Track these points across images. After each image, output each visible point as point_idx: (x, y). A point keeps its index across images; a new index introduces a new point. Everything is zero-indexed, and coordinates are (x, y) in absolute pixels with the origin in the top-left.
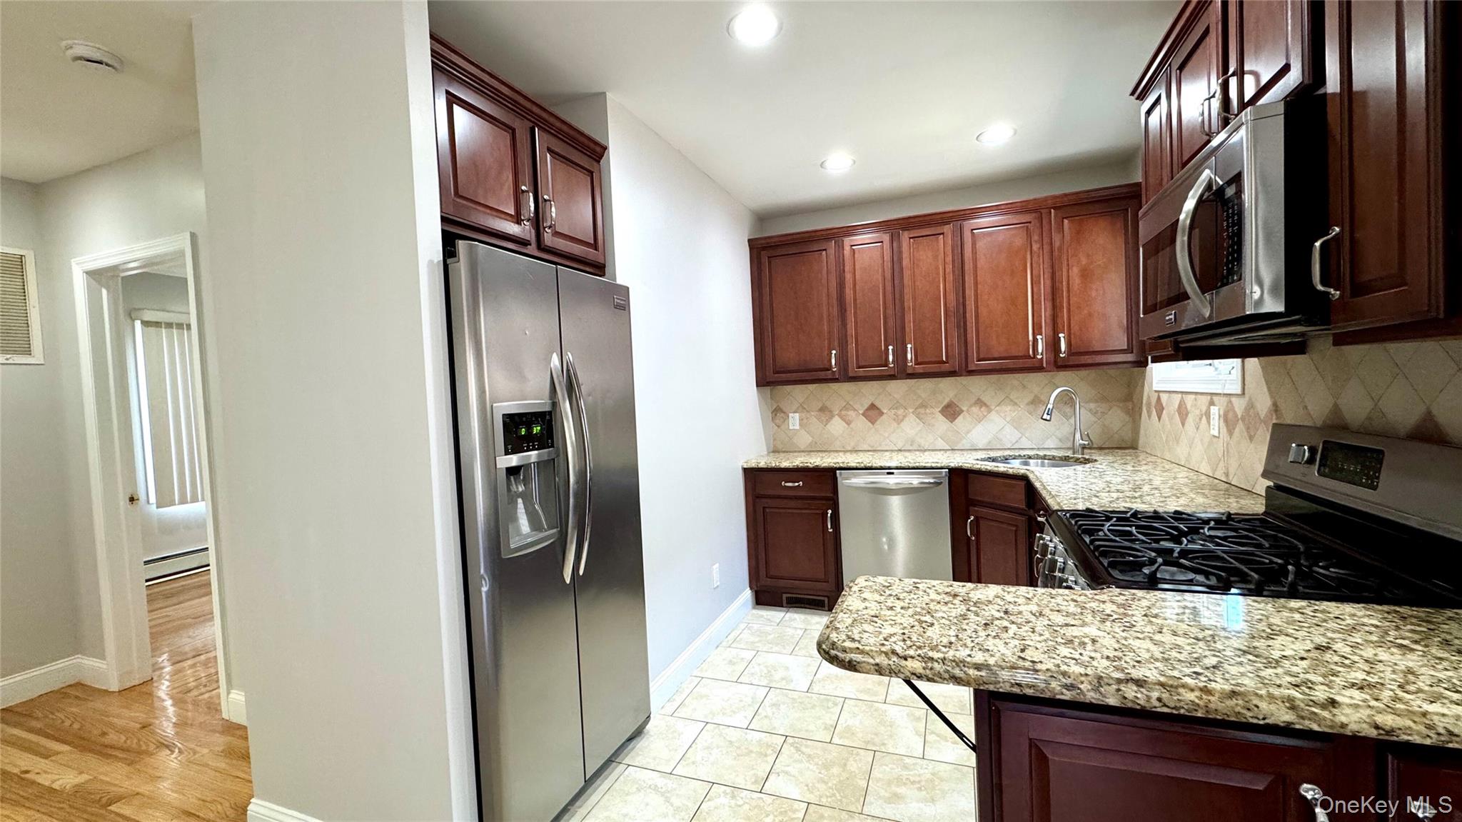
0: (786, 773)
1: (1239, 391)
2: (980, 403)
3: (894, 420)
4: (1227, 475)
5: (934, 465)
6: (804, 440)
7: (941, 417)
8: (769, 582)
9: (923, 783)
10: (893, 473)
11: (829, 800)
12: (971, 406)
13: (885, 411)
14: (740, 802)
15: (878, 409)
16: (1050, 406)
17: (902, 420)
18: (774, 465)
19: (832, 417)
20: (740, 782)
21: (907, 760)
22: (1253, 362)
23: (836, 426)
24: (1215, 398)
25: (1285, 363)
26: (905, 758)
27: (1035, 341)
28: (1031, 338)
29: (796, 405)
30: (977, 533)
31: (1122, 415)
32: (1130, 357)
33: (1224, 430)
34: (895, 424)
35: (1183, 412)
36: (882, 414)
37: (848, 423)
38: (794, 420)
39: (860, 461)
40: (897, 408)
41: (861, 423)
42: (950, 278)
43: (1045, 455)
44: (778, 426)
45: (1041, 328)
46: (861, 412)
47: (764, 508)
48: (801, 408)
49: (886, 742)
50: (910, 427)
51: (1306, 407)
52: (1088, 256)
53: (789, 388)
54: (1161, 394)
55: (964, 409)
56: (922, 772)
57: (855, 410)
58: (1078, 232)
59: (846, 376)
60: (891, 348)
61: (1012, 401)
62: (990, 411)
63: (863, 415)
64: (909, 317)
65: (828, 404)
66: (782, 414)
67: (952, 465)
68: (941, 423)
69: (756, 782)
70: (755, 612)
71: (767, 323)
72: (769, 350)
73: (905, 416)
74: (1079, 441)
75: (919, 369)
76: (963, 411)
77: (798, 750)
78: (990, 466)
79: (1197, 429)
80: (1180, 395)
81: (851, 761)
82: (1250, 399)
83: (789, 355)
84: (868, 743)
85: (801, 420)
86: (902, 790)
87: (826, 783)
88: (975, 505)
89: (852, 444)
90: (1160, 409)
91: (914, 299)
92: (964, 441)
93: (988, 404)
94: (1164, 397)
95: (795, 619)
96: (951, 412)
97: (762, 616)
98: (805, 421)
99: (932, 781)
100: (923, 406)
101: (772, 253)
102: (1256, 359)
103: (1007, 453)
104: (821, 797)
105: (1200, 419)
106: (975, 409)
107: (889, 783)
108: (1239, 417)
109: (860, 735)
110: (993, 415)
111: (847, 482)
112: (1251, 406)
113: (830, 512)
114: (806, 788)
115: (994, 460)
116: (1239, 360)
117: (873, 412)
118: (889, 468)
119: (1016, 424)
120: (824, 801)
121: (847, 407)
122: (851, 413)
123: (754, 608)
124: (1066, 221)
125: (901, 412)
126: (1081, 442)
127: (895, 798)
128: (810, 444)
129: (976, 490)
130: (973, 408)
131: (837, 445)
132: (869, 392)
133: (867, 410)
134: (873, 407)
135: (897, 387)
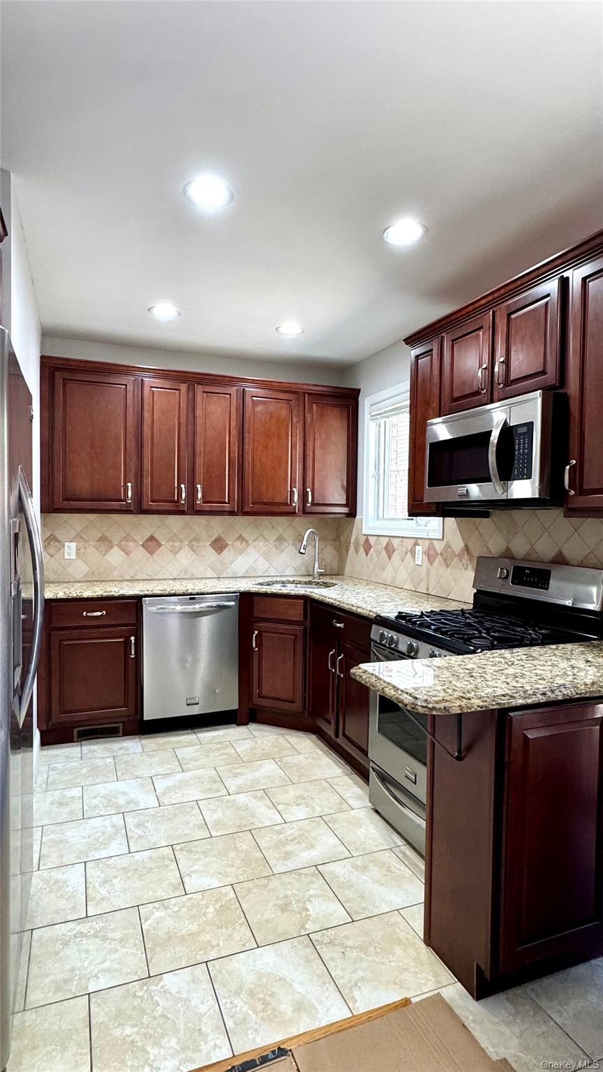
0: (195, 871)
1: (441, 538)
2: (241, 538)
3: (171, 551)
4: (427, 589)
5: (228, 590)
6: (80, 570)
7: (211, 550)
8: (65, 717)
9: (298, 838)
10: (194, 598)
11: (245, 876)
12: (234, 541)
13: (163, 543)
14: (176, 909)
15: (157, 540)
16: (304, 543)
17: (178, 552)
18: (75, 595)
19: (111, 547)
20: (161, 894)
21: (277, 828)
22: (450, 521)
23: (116, 556)
24: (419, 541)
25: (474, 523)
26: (273, 827)
27: (292, 492)
28: (289, 490)
29: (73, 534)
30: (259, 645)
31: (334, 551)
32: (345, 510)
33: (426, 561)
34: (171, 556)
35: (389, 550)
36: (160, 545)
37: (128, 554)
38: (70, 550)
40: (173, 541)
41: (140, 553)
42: (234, 432)
43: (294, 581)
44: (52, 556)
45: (296, 482)
46: (141, 543)
47: (60, 640)
48: (78, 538)
49: (252, 821)
50: (185, 558)
51: (488, 547)
52: (327, 434)
53: (65, 516)
54: (369, 537)
55: (230, 543)
56: (292, 832)
57: (135, 541)
58: (321, 416)
59: (139, 508)
61: (265, 538)
62: (248, 545)
63: (143, 545)
64: (200, 461)
65: (108, 534)
66: (56, 543)
67: (242, 590)
68: (211, 554)
69: (176, 889)
70: (45, 753)
71: (58, 446)
72: (59, 476)
73: (180, 548)
74: (317, 570)
75: (207, 507)
76: (227, 545)
77: (190, 852)
79: (403, 561)
80: (388, 539)
81: (238, 844)
82: (448, 542)
83: (82, 483)
84: (239, 826)
85: (78, 549)
86: (288, 848)
87: (233, 866)
88: (258, 622)
89: (131, 574)
90: (368, 547)
91: (205, 444)
92: (228, 570)
93: (248, 540)
94: (372, 540)
95: (94, 751)
96: (219, 545)
97: (58, 756)
98: (82, 550)
99: (303, 835)
100: (197, 539)
101: (66, 375)
102: (453, 519)
104: (237, 876)
105: (406, 554)
106: (238, 544)
107: (277, 846)
108: (439, 553)
109: (230, 823)
110: (250, 549)
112: (448, 546)
113: (133, 638)
114: (221, 875)
116: (442, 518)
117: (151, 544)
118: (191, 594)
119: (266, 556)
120: (241, 879)
121: (127, 538)
122: (131, 544)
123: (42, 750)
124: (314, 406)
125: (177, 544)
126: (319, 570)
127: (287, 856)
128: (87, 574)
129: (259, 609)
130: (236, 543)
131: (115, 575)
132: (149, 524)
133: (147, 541)
134: (152, 538)
135: (175, 521)
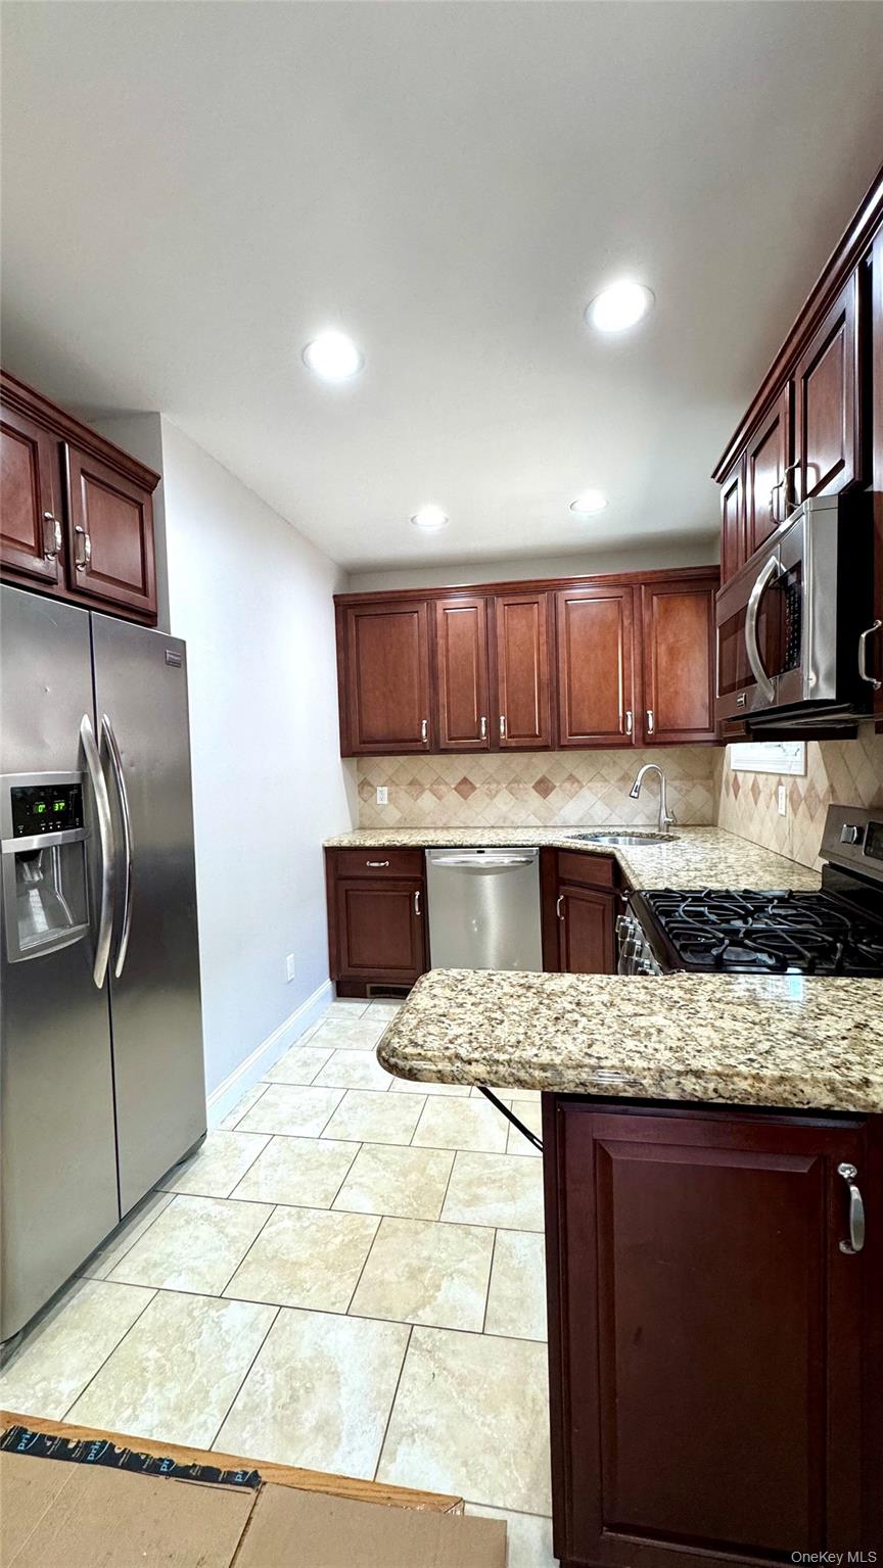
0: (361, 1184)
1: (802, 773)
2: (572, 778)
3: (487, 795)
4: (792, 852)
5: (525, 843)
6: (393, 815)
7: (534, 793)
8: (352, 972)
9: (504, 1181)
10: (483, 852)
11: (405, 1210)
12: (564, 782)
13: (478, 786)
14: (306, 1224)
15: (471, 783)
16: (638, 783)
17: (495, 796)
18: (358, 843)
19: (422, 791)
20: (307, 1200)
21: (490, 1157)
22: (814, 745)
23: (427, 801)
24: (783, 779)
25: (840, 748)
26: (487, 1155)
27: (625, 717)
28: (621, 714)
29: (385, 778)
30: (566, 913)
31: (705, 793)
32: (710, 736)
33: (790, 810)
34: (487, 800)
35: (755, 791)
36: (474, 788)
37: (440, 798)
38: (382, 794)
39: (450, 839)
40: (489, 783)
41: (453, 797)
42: (544, 648)
43: (633, 833)
44: (365, 801)
45: (630, 705)
46: (453, 786)
47: (347, 891)
48: (391, 782)
49: (468, 1139)
50: (503, 803)
51: (856, 789)
52: (675, 635)
53: (377, 759)
54: (738, 773)
55: (558, 784)
56: (504, 1168)
57: (446, 784)
58: (666, 610)
59: (436, 748)
60: (484, 719)
61: (603, 777)
62: (582, 787)
63: (455, 789)
64: (503, 688)
65: (418, 777)
66: (369, 788)
67: (543, 843)
68: (534, 798)
69: (326, 1198)
70: (335, 1004)
71: (353, 687)
72: (355, 718)
73: (497, 792)
74: (664, 819)
75: (513, 742)
76: (555, 787)
77: (374, 1157)
78: (580, 844)
79: (768, 808)
80: (753, 775)
81: (431, 1165)
82: (812, 780)
83: (377, 725)
84: (448, 1142)
85: (389, 794)
86: (482, 1191)
87: (403, 1191)
88: (564, 884)
89: (444, 820)
90: (737, 787)
91: (508, 668)
92: (556, 818)
93: (580, 779)
94: (740, 776)
95: (379, 1011)
96: (544, 787)
97: (343, 1010)
98: (394, 795)
99: (514, 1178)
100: (516, 781)
101: (358, 611)
102: (816, 742)
103: (597, 830)
104: (396, 1207)
105: (771, 798)
106: (567, 785)
107: (470, 1184)
108: (803, 795)
109: (442, 1134)
110: (585, 792)
111: (436, 862)
112: (811, 787)
113: (418, 893)
114: (381, 1199)
115: (584, 837)
116: (803, 743)
117: (465, 787)
118: (480, 846)
119: (607, 801)
120: (399, 1212)
121: (439, 781)
122: (443, 788)
123: (335, 1000)
124: (655, 598)
125: (493, 787)
126: (667, 819)
127: (474, 1200)
128: (399, 821)
129: (566, 868)
130: (566, 784)
131: (427, 822)
132: (462, 765)
133: (460, 784)
134: (465, 781)
135: (491, 761)
